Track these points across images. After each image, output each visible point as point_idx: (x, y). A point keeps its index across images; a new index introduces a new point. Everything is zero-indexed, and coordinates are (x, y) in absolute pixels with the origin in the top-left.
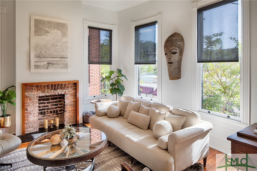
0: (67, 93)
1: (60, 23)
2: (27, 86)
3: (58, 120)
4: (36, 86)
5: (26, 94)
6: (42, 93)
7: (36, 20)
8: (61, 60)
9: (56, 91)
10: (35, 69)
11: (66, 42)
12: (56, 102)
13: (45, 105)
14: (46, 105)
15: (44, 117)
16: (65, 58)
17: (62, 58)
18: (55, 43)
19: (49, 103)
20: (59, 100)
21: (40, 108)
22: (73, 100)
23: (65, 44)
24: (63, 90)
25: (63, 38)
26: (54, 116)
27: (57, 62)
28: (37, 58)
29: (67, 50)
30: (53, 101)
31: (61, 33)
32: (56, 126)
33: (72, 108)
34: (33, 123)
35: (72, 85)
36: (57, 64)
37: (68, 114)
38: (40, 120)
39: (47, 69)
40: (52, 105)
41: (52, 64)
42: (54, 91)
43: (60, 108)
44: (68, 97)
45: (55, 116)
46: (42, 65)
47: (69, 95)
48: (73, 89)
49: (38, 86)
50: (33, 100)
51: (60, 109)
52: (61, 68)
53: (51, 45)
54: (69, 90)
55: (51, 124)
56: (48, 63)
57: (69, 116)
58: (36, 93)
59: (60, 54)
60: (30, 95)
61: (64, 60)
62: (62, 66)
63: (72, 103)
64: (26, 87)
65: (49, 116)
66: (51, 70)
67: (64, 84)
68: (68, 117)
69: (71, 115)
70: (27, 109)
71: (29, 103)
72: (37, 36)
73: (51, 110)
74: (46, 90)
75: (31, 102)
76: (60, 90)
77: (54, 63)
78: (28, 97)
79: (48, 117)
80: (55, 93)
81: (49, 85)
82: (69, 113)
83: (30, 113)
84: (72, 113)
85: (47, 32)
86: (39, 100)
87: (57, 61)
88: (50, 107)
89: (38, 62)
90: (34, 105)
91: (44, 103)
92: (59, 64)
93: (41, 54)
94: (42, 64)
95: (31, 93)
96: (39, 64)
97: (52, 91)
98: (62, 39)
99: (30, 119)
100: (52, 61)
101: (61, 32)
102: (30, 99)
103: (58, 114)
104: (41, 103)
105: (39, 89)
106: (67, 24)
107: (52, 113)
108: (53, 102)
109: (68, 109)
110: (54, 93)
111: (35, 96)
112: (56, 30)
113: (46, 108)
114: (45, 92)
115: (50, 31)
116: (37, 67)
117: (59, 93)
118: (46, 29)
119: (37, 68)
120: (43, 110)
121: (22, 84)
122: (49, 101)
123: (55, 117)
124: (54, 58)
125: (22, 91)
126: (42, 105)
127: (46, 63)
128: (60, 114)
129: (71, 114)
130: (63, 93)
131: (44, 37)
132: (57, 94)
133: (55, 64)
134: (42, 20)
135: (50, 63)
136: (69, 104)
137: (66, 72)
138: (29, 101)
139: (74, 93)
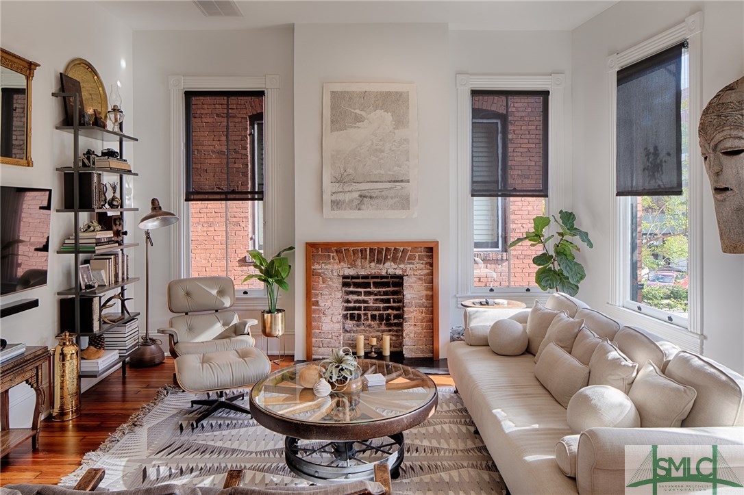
0: (409, 272)
1: (389, 94)
2: (318, 249)
3: (387, 339)
4: (337, 251)
5: (316, 267)
6: (349, 268)
7: (333, 93)
8: (393, 186)
9: (381, 266)
10: (333, 209)
11: (405, 140)
12: (386, 293)
13: (360, 298)
14: (362, 297)
15: (358, 326)
16: (402, 181)
17: (394, 181)
18: (377, 145)
19: (369, 293)
20: (393, 289)
21: (350, 305)
22: (425, 293)
23: (403, 146)
24: (399, 264)
25: (396, 131)
26: (380, 328)
27: (383, 193)
28: (337, 184)
29: (408, 160)
30: (378, 290)
31: (391, 118)
32: (384, 354)
33: (423, 315)
34: (330, 336)
35: (423, 253)
36: (382, 197)
37: (412, 328)
38: (349, 332)
39: (359, 209)
40: (376, 300)
41: (371, 197)
42: (378, 265)
43: (397, 311)
44: (413, 285)
45: (383, 327)
46: (347, 200)
47: (413, 279)
48: (426, 263)
49: (341, 250)
50: (330, 283)
51: (395, 312)
52: (393, 207)
53: (368, 150)
54: (414, 266)
55: (372, 346)
56: (361, 196)
57: (415, 334)
58: (336, 266)
59: (389, 173)
60: (323, 271)
61: (400, 187)
62: (395, 203)
63: (421, 302)
64: (316, 250)
65: (369, 326)
66: (367, 212)
67: (402, 249)
68: (412, 335)
69: (420, 333)
70: (317, 302)
71: (322, 289)
72: (336, 133)
73: (374, 313)
74: (359, 262)
75: (326, 287)
76: (392, 263)
77: (375, 196)
78: (319, 274)
79: (367, 328)
80: (379, 271)
81: (366, 250)
82: (415, 325)
83: (324, 314)
84: (422, 327)
85: (358, 119)
86: (345, 285)
87: (381, 190)
88: (371, 304)
89: (339, 192)
90: (333, 294)
91: (359, 294)
92: (387, 197)
93: (345, 174)
94: (348, 197)
95: (327, 267)
96: (340, 197)
97: (373, 264)
98: (395, 134)
99: (324, 325)
100: (369, 191)
101: (392, 115)
102: (323, 278)
103: (390, 325)
104: (352, 293)
105: (342, 258)
106: (408, 92)
107: (376, 320)
108: (379, 293)
109: (412, 315)
110: (376, 271)
111: (335, 274)
112: (379, 112)
113: (362, 305)
114: (356, 266)
115: (365, 116)
116: (336, 204)
117: (389, 271)
118: (357, 111)
119: (335, 208)
120: (354, 308)
121: (307, 243)
122: (369, 290)
123: (383, 331)
124: (375, 182)
125: (306, 259)
126: (353, 298)
127: (356, 195)
128: (396, 325)
129: (419, 329)
130: (399, 272)
131: (352, 131)
132: (384, 273)
133: (377, 197)
134: (348, 92)
135: (367, 194)
136: (413, 303)
137: (404, 217)
138: (321, 285)
139: (427, 274)
